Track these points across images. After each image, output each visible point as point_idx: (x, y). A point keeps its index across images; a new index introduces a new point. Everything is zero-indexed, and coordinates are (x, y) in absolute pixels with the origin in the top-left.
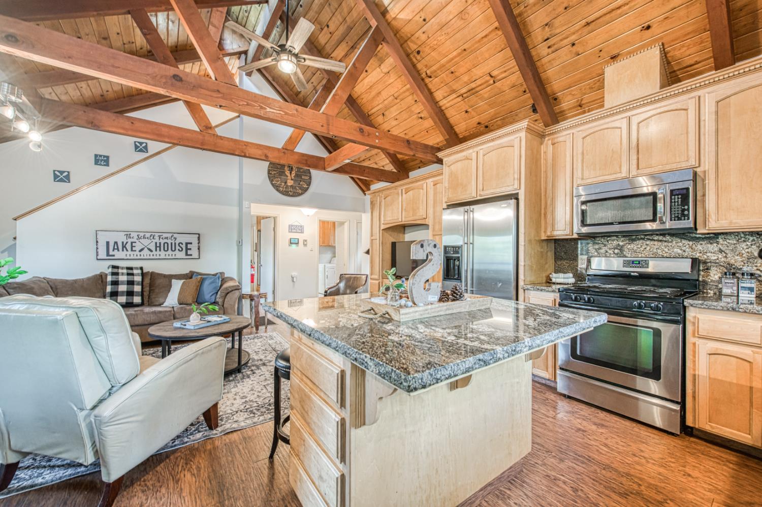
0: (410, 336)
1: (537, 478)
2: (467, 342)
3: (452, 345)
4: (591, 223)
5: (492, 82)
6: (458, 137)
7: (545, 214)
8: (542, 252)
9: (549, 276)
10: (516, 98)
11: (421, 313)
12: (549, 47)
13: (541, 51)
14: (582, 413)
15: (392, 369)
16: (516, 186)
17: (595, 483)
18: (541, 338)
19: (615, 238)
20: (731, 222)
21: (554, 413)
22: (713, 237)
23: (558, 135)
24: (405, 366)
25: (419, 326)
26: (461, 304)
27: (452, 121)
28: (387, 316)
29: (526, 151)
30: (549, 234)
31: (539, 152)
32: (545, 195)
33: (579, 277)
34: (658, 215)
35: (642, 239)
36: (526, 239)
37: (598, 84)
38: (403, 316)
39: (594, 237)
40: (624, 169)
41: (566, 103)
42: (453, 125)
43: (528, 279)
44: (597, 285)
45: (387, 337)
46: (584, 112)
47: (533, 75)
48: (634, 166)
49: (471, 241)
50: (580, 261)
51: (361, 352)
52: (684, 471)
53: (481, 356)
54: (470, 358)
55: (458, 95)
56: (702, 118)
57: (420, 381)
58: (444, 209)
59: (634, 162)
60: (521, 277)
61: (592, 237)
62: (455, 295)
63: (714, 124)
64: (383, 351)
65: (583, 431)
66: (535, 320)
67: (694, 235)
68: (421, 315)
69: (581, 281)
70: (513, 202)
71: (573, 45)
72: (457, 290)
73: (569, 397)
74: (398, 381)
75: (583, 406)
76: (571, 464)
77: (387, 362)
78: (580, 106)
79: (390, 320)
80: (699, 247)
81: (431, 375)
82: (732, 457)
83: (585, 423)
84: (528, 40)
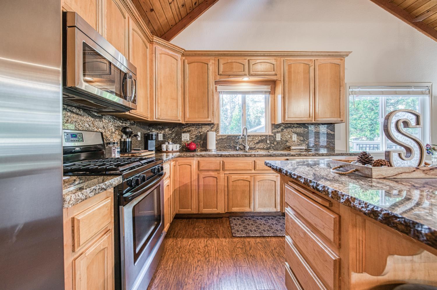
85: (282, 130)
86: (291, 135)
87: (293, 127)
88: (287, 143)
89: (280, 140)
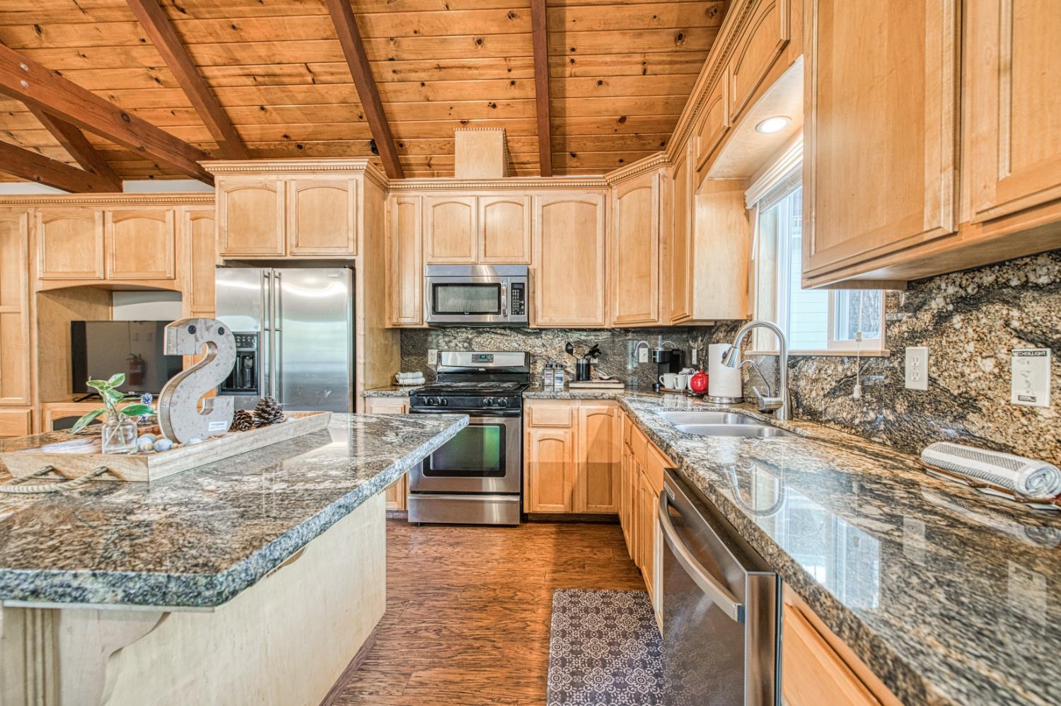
0: (186, 504)
1: (395, 643)
2: (310, 486)
3: (284, 496)
4: (444, 311)
5: (309, 79)
6: (245, 146)
7: (390, 295)
8: (386, 345)
9: (394, 377)
10: (347, 120)
11: (201, 456)
12: (394, 72)
13: (384, 70)
14: (437, 538)
15: (169, 577)
16: (351, 249)
17: (457, 611)
18: (412, 455)
19: (464, 330)
20: (551, 319)
21: (407, 551)
22: (539, 332)
23: (405, 194)
24: (201, 561)
25: (200, 480)
26: (280, 429)
27: (233, 112)
28: (106, 477)
29: (365, 202)
30: (395, 321)
31: (381, 208)
32: (390, 269)
33: (429, 376)
34: (502, 308)
35: (488, 332)
36: (367, 327)
37: (448, 146)
38: (158, 469)
39: (444, 328)
40: (474, 253)
41: (414, 156)
42: (235, 121)
43: (370, 382)
44: (449, 383)
45: (125, 518)
46: (433, 175)
47: (373, 98)
48: (482, 253)
49: (277, 326)
50: (430, 357)
51: (55, 571)
52: (525, 558)
53: (341, 501)
54: (326, 509)
55: (246, 72)
56: (533, 218)
57: (243, 575)
58: (218, 266)
59: (482, 248)
60: (360, 379)
61: (441, 327)
62: (266, 416)
63: (540, 226)
64: (127, 549)
65: (441, 558)
66: (397, 435)
67: (526, 330)
68: (200, 459)
69: (431, 380)
70: (347, 271)
71: (423, 84)
72: (268, 406)
73: (422, 525)
74: (187, 594)
75: (437, 530)
76: (431, 603)
77: (151, 566)
78: (429, 165)
79: (118, 483)
80: (530, 341)
81: (264, 557)
82: (551, 528)
83: (440, 549)
84: (366, 45)
85: (942, 318)
86: (1002, 355)
87: (1025, 286)
88: (971, 416)
89: (923, 385)
